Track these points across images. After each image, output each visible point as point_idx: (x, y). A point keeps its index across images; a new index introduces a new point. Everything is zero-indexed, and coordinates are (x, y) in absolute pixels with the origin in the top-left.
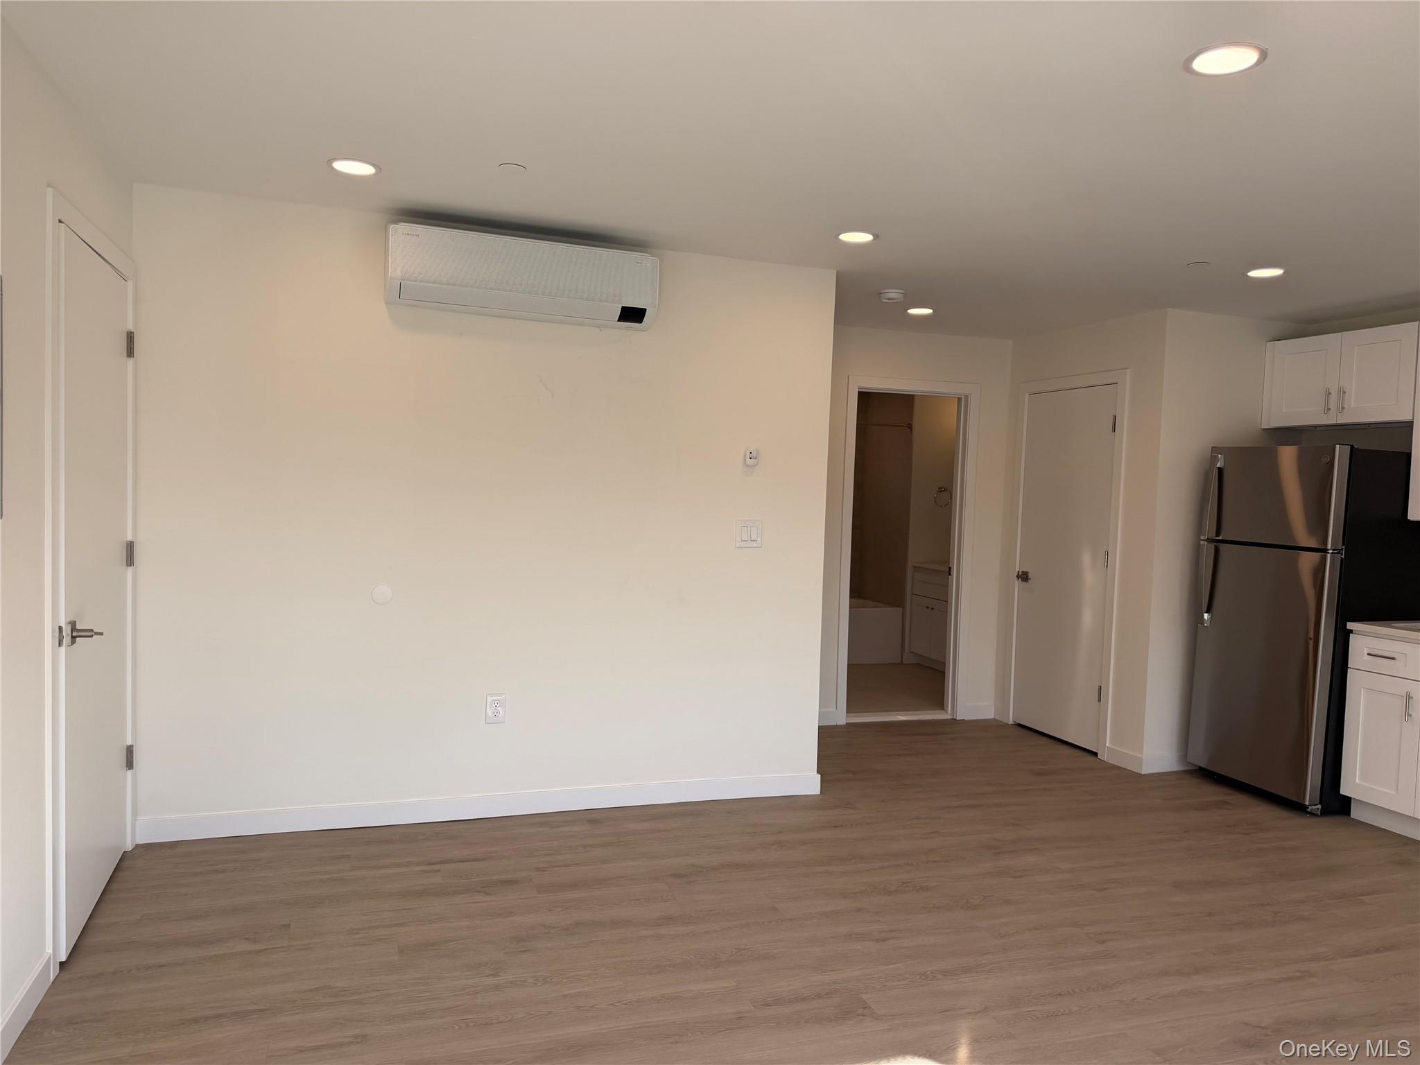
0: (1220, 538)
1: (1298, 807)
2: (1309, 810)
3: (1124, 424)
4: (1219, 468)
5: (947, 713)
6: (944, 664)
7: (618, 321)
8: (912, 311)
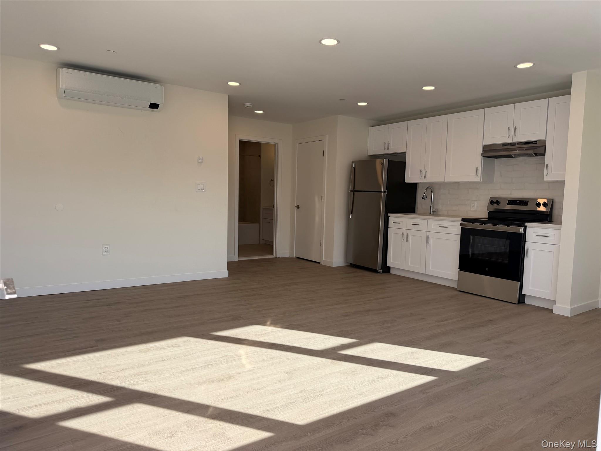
0: (355, 190)
1: (376, 271)
2: (379, 272)
3: (326, 154)
4: (354, 168)
5: (274, 255)
6: (272, 242)
7: (149, 108)
8: (257, 112)
